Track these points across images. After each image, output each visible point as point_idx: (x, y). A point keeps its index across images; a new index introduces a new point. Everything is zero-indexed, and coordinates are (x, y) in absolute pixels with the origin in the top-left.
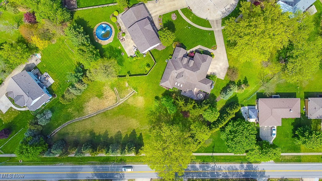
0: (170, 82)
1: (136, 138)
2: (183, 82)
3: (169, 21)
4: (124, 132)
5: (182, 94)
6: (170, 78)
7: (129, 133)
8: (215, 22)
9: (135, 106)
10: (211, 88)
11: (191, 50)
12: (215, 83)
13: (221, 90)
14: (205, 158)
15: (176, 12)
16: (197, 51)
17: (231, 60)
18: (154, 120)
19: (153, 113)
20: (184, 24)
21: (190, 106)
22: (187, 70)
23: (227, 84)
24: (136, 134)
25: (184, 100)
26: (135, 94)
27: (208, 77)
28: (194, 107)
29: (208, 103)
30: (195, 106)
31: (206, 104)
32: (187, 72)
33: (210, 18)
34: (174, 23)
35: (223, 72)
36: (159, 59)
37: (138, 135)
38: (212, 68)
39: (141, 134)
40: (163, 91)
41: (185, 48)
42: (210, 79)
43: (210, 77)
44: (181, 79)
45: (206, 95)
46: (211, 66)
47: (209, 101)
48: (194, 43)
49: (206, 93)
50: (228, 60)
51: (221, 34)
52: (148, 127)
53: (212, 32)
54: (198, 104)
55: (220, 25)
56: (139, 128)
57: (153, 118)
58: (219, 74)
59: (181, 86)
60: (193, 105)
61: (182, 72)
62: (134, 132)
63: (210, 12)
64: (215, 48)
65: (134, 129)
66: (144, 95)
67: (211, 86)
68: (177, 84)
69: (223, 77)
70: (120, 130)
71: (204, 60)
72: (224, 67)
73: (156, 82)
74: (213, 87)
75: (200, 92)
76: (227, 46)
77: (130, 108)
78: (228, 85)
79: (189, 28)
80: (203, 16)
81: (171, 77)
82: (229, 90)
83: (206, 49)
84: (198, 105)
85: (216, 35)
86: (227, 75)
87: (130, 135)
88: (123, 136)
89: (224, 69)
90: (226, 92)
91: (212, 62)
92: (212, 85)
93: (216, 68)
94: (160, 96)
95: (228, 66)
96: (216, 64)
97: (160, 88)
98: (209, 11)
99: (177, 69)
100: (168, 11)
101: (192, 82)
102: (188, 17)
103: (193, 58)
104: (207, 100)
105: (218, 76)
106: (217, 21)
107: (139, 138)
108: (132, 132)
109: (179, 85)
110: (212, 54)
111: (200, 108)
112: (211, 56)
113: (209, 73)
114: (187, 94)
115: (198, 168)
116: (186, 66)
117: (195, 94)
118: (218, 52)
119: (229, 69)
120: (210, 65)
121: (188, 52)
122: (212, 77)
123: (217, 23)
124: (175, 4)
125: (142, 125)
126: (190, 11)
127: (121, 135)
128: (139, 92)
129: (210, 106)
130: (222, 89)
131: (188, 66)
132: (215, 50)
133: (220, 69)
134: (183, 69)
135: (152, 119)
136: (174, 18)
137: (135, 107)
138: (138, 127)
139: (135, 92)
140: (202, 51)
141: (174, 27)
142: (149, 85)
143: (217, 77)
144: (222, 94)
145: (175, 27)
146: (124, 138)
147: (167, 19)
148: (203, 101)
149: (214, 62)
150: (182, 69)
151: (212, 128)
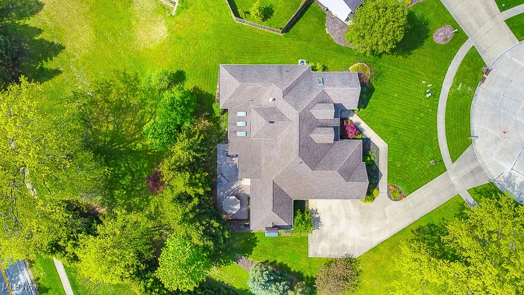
0: (238, 91)
1: (40, 59)
2: (253, 133)
3: (426, 24)
4: (46, 18)
5: (220, 147)
6: (250, 86)
7: (46, 36)
8: (472, 166)
9: (134, 23)
10: (267, 229)
11: (363, 125)
12: (289, 235)
13: (275, 261)
14: (57, 290)
15: (460, 37)
16: (367, 143)
17: (377, 257)
18: (113, 97)
19: (131, 83)
20: (434, 73)
21: (180, 184)
22: (296, 130)
23: (299, 273)
24: (51, 59)
25: (194, 157)
26: (169, 10)
27: (300, 206)
28: (182, 199)
29: (214, 237)
30: (190, 198)
31: (207, 233)
32: (290, 133)
33: (479, 146)
34: (426, 43)
35: (331, 249)
36: (299, 39)
37: (50, 65)
38: (330, 208)
39: (57, 72)
40: (206, 88)
41: (363, 102)
42: (295, 215)
43: (302, 212)
44: (259, 122)
45: (240, 224)
46: (335, 203)
47: (225, 239)
48: (387, 125)
49: (248, 220)
50: (375, 249)
51: (445, 197)
52: (85, 84)
53: (439, 168)
54: (200, 205)
55: (472, 183)
56: (74, 60)
57: (118, 90)
58: (321, 238)
59: (239, 134)
60: (190, 191)
61: (282, 117)
62: (55, 49)
63: (497, 140)
64: (396, 194)
65: (64, 48)
66: (175, 38)
67: (276, 227)
68: (240, 119)
69: (316, 254)
70: (45, 7)
71: (348, 174)
72: (350, 244)
73: (226, 54)
74: (274, 234)
75: (244, 200)
76: (418, 230)
77: (120, 9)
78: (299, 276)
79: (426, 93)
80: (479, 123)
81: (255, 90)
82: (281, 288)
83: (383, 168)
84: (194, 208)
85: (437, 183)
86: (330, 263)
87: (42, 40)
88: (31, 22)
89: (344, 246)
90: (275, 281)
91: (349, 201)
92: (279, 227)
93: (336, 220)
94: (189, 85)
95: (356, 255)
96: (348, 217)
97: (211, 75)
98: (498, 134)
99: (286, 96)
100: (456, 10)
101: (263, 161)
102: (460, 77)
103: (342, 138)
104: (223, 231)
105: (313, 236)
106: (480, 169)
107: (42, 69)
108: (53, 43)
109: (239, 124)
110: (375, 191)
111: (183, 220)
112: (369, 193)
113: (313, 204)
114: (223, 164)
115: (19, 280)
116: (308, 123)
117: (235, 186)
118: (387, 210)
119: (350, 261)
120: (338, 201)
121: (355, 119)
122: (304, 219)
123: (472, 172)
124: (484, 23)
125: (84, 64)
126: (480, 77)
127: (32, 14)
128: (178, 18)
129: (206, 248)
130: (281, 264)
131: (311, 129)
132: (390, 197)
133: (339, 235)
134: (293, 114)
135: (114, 91)
136: (440, 36)
137: (129, 24)
138: (74, 57)
139: (175, 8)
140: (373, 158)
141: (415, 47)
142: (207, 38)
143: (309, 235)
144: (262, 272)
145: (413, 49)
146: (25, 26)
147: (430, 16)
148: (219, 219)
149: (352, 208)
150: (294, 110)
151: (142, 279)
